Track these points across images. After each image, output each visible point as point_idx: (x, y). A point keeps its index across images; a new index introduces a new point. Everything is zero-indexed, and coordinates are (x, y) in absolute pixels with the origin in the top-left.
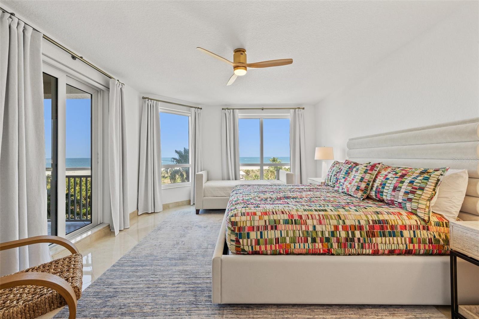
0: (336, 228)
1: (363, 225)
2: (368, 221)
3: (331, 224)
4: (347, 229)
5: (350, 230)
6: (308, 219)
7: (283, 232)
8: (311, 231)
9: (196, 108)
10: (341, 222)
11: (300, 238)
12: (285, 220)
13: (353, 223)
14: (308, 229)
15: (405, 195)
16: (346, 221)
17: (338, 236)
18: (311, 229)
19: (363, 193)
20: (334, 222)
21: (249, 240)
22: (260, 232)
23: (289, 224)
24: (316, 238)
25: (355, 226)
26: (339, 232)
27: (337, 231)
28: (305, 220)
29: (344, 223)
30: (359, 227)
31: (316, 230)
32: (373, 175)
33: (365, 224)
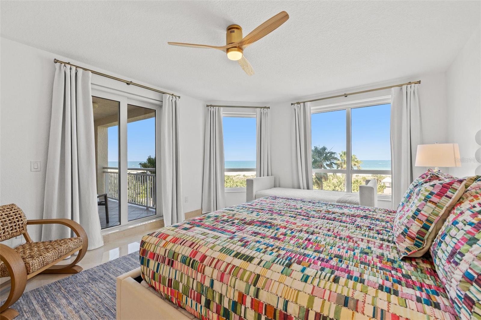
0: (242, 297)
1: (293, 316)
2: (308, 311)
3: (236, 288)
4: (260, 309)
5: (265, 314)
6: (210, 265)
7: (178, 272)
8: (206, 287)
9: (261, 108)
10: (252, 289)
11: (193, 291)
12: (184, 256)
13: (274, 304)
14: (204, 283)
15: (464, 282)
16: (261, 292)
17: (242, 315)
18: (207, 283)
19: (414, 245)
20: (241, 286)
21: (148, 269)
22: (158, 263)
23: (185, 264)
24: (211, 302)
25: (275, 310)
26: (245, 308)
27: (241, 305)
28: (204, 266)
29: (257, 295)
30: (283, 317)
31: (213, 289)
32: (441, 208)
33: (297, 316)
